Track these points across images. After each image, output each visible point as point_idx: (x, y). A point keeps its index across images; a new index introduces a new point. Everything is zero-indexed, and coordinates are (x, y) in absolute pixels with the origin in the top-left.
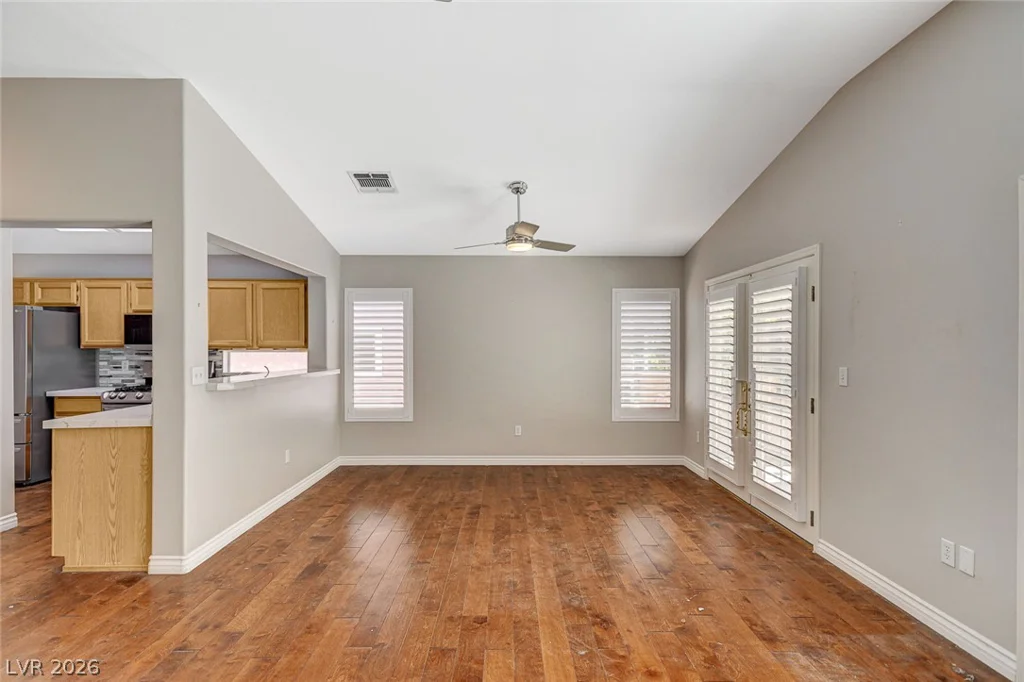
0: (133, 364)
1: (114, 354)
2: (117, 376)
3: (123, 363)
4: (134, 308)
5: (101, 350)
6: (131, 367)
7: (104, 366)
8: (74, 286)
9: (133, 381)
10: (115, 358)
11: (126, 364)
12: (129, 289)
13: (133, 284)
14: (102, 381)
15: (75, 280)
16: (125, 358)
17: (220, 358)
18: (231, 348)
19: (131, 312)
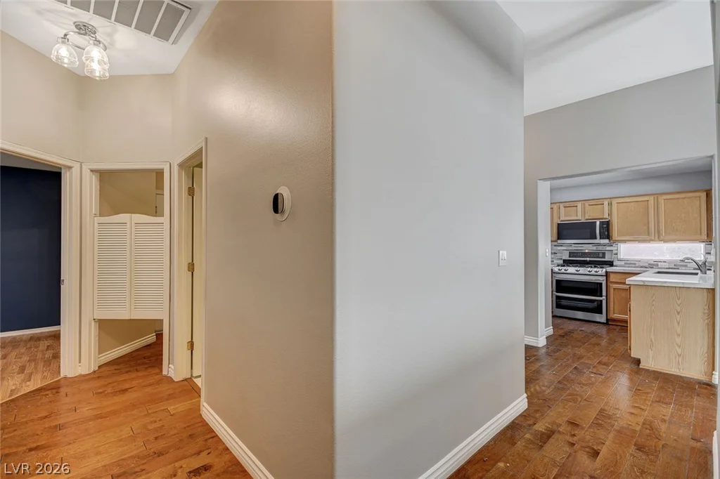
4: (561, 219)
12: (558, 208)
13: (562, 205)
17: (616, 248)
18: (625, 241)
19: (560, 222)
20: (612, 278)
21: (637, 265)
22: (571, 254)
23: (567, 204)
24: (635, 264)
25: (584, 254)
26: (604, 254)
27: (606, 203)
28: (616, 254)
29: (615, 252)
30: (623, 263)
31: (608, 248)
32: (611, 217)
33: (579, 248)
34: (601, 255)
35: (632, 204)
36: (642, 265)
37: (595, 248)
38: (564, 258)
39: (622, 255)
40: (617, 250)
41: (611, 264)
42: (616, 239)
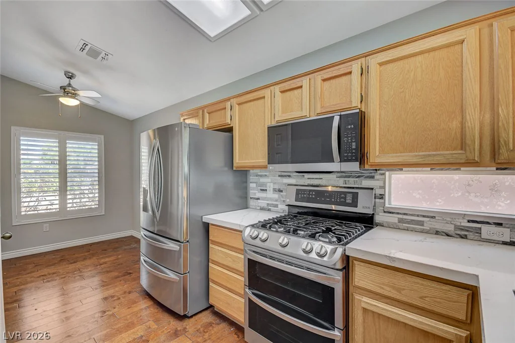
0: (277, 187)
1: (261, 176)
2: (264, 199)
3: (268, 184)
4: (277, 117)
5: (251, 171)
6: (275, 190)
7: (254, 189)
8: (228, 105)
9: (276, 206)
10: (262, 180)
11: (270, 187)
12: (273, 96)
13: (277, 89)
14: (252, 203)
15: (228, 99)
16: (269, 180)
17: (380, 183)
18: (399, 167)
19: (274, 124)
20: (361, 276)
21: (426, 227)
22: (300, 194)
23: (286, 86)
24: (421, 223)
25: (321, 195)
26: (355, 196)
27: (356, 67)
28: (382, 197)
29: (379, 192)
30: (393, 219)
31: (366, 183)
32: (366, 105)
33: (315, 180)
34: (349, 200)
35: (419, 58)
36: (439, 226)
37: (341, 182)
38: (288, 202)
39: (395, 201)
40: (384, 187)
41: (368, 221)
42: (378, 160)
